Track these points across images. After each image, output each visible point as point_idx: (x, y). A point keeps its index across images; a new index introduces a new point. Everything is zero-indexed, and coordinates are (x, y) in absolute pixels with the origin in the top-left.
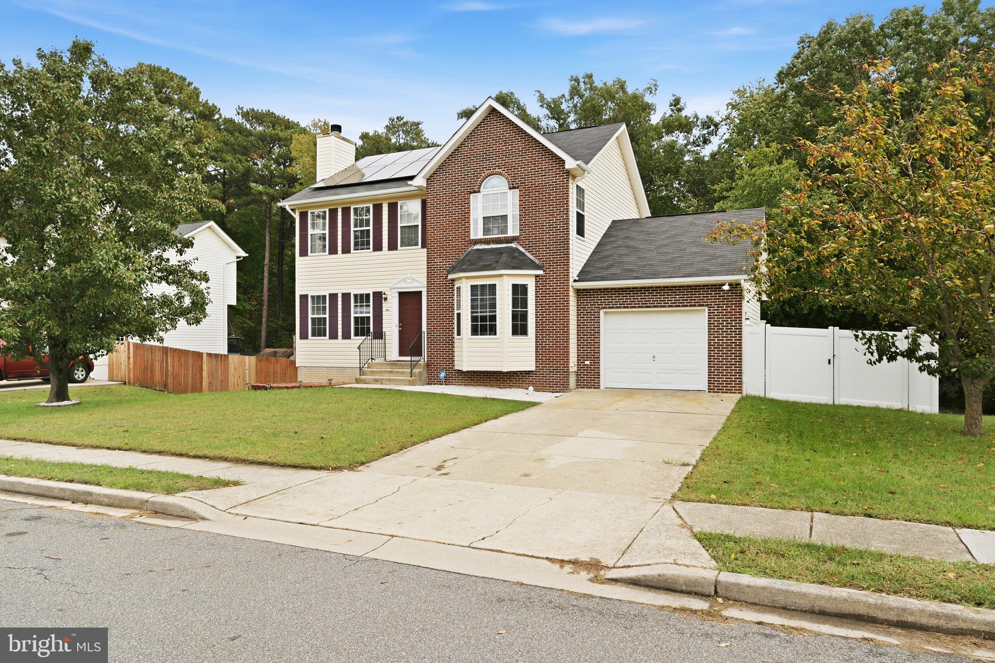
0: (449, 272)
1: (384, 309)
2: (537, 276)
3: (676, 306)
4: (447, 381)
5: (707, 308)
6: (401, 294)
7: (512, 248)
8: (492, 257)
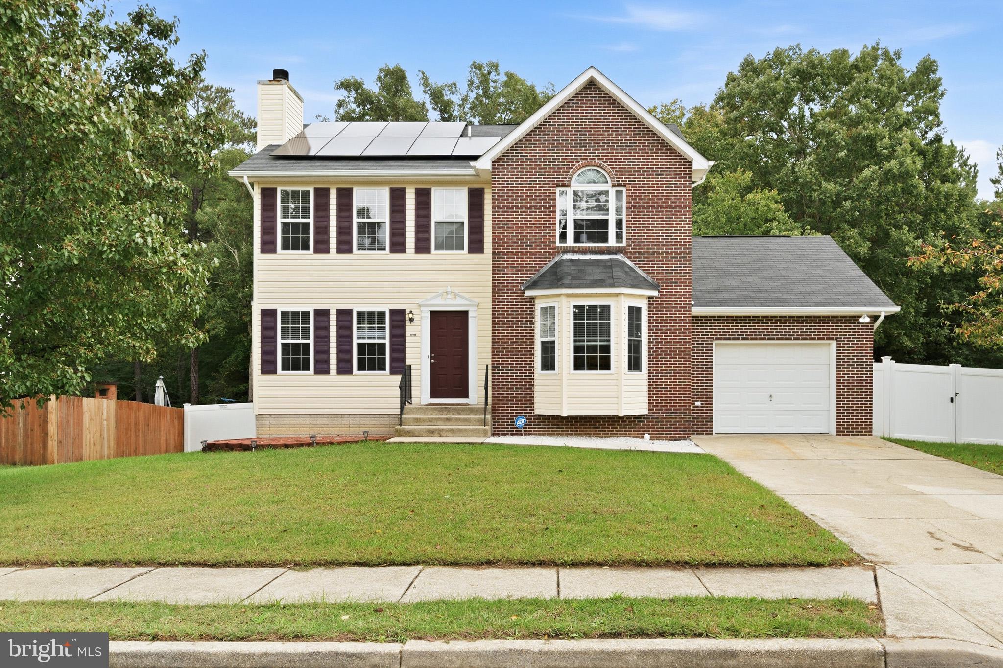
0: (528, 288)
1: (408, 334)
2: (650, 298)
3: (802, 339)
4: (527, 430)
5: (834, 344)
6: (432, 312)
7: (617, 260)
8: (599, 271)
